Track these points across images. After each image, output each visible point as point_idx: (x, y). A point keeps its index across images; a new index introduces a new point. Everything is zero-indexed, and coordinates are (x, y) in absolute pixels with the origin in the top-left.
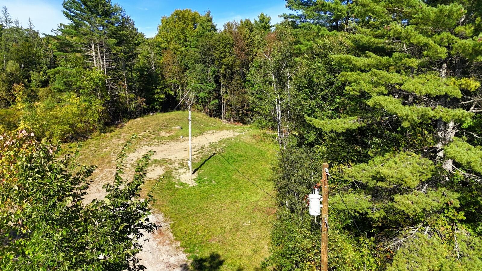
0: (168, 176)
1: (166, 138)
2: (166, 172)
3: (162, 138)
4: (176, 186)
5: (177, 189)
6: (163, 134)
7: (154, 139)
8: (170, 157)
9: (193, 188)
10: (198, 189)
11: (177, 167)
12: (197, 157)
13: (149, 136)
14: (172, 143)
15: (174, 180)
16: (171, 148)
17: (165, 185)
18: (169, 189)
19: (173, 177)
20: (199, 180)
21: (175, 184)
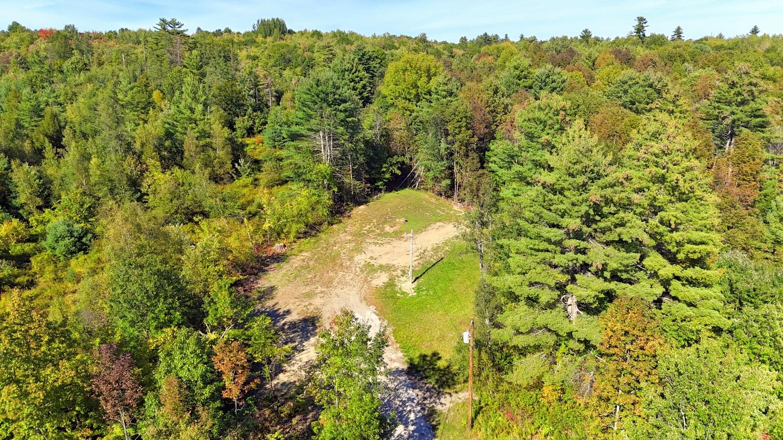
0: (391, 284)
1: (391, 234)
2: (390, 280)
3: (387, 234)
4: (398, 295)
5: (399, 298)
6: (387, 228)
7: (379, 235)
8: (394, 263)
9: (412, 298)
10: (416, 298)
11: (399, 275)
12: (419, 263)
13: (373, 231)
14: (396, 243)
15: (397, 289)
16: (395, 249)
17: (388, 293)
18: (392, 297)
19: (395, 285)
20: (418, 289)
21: (397, 292)
